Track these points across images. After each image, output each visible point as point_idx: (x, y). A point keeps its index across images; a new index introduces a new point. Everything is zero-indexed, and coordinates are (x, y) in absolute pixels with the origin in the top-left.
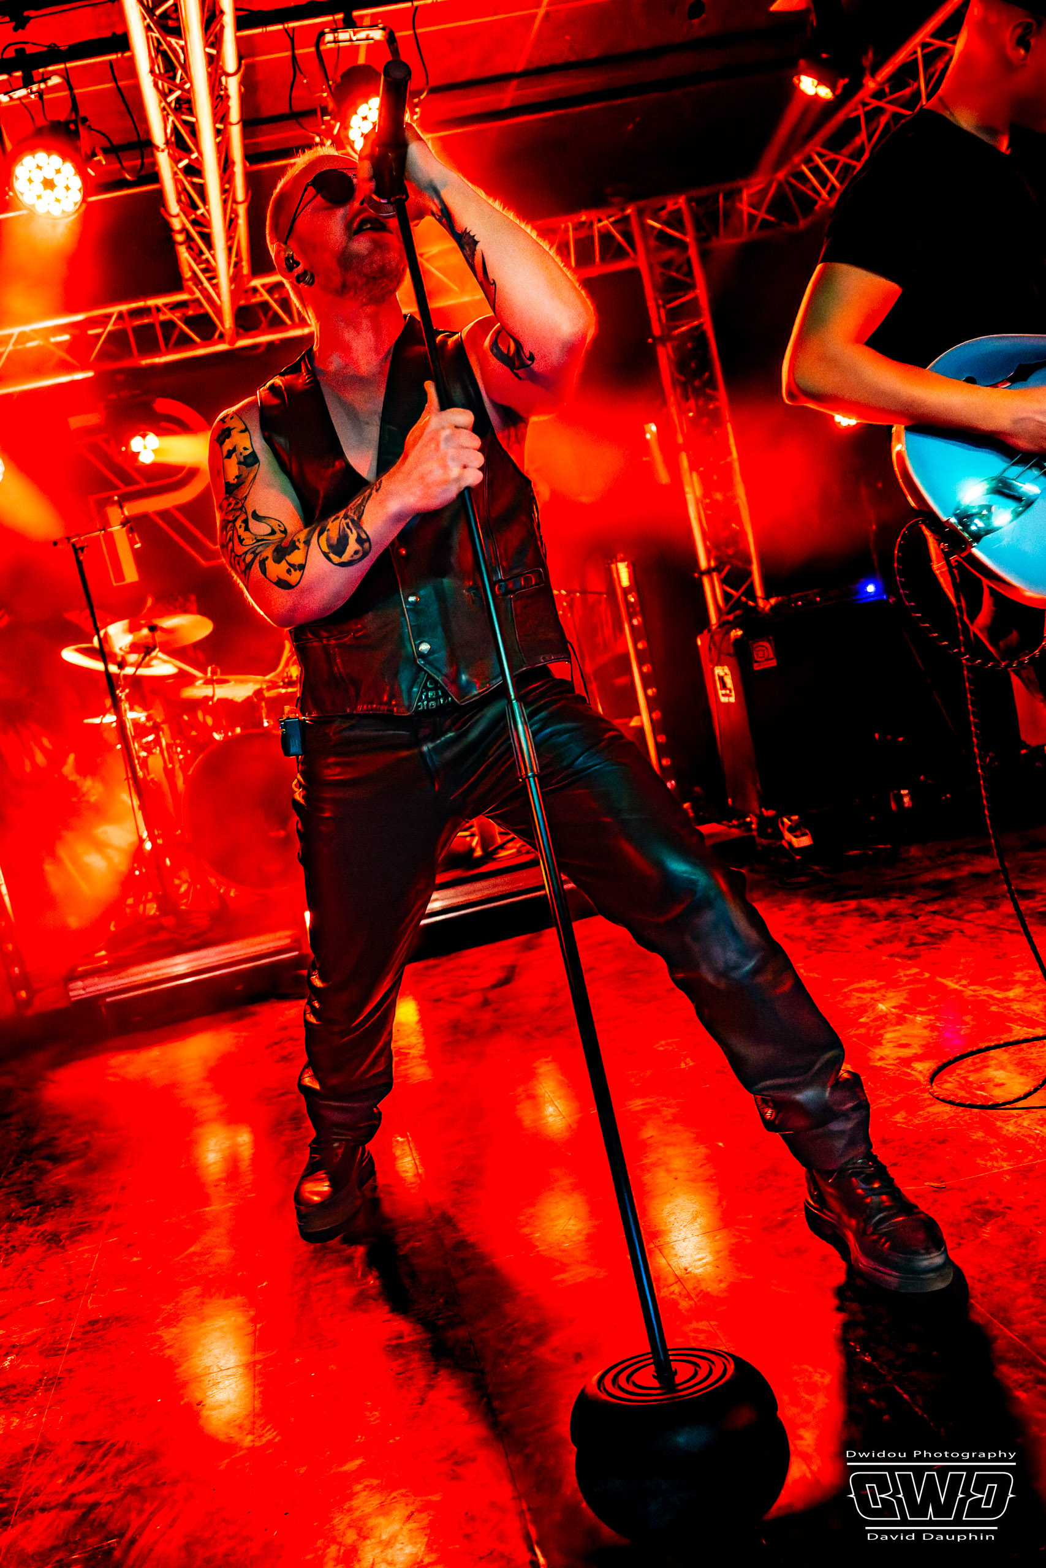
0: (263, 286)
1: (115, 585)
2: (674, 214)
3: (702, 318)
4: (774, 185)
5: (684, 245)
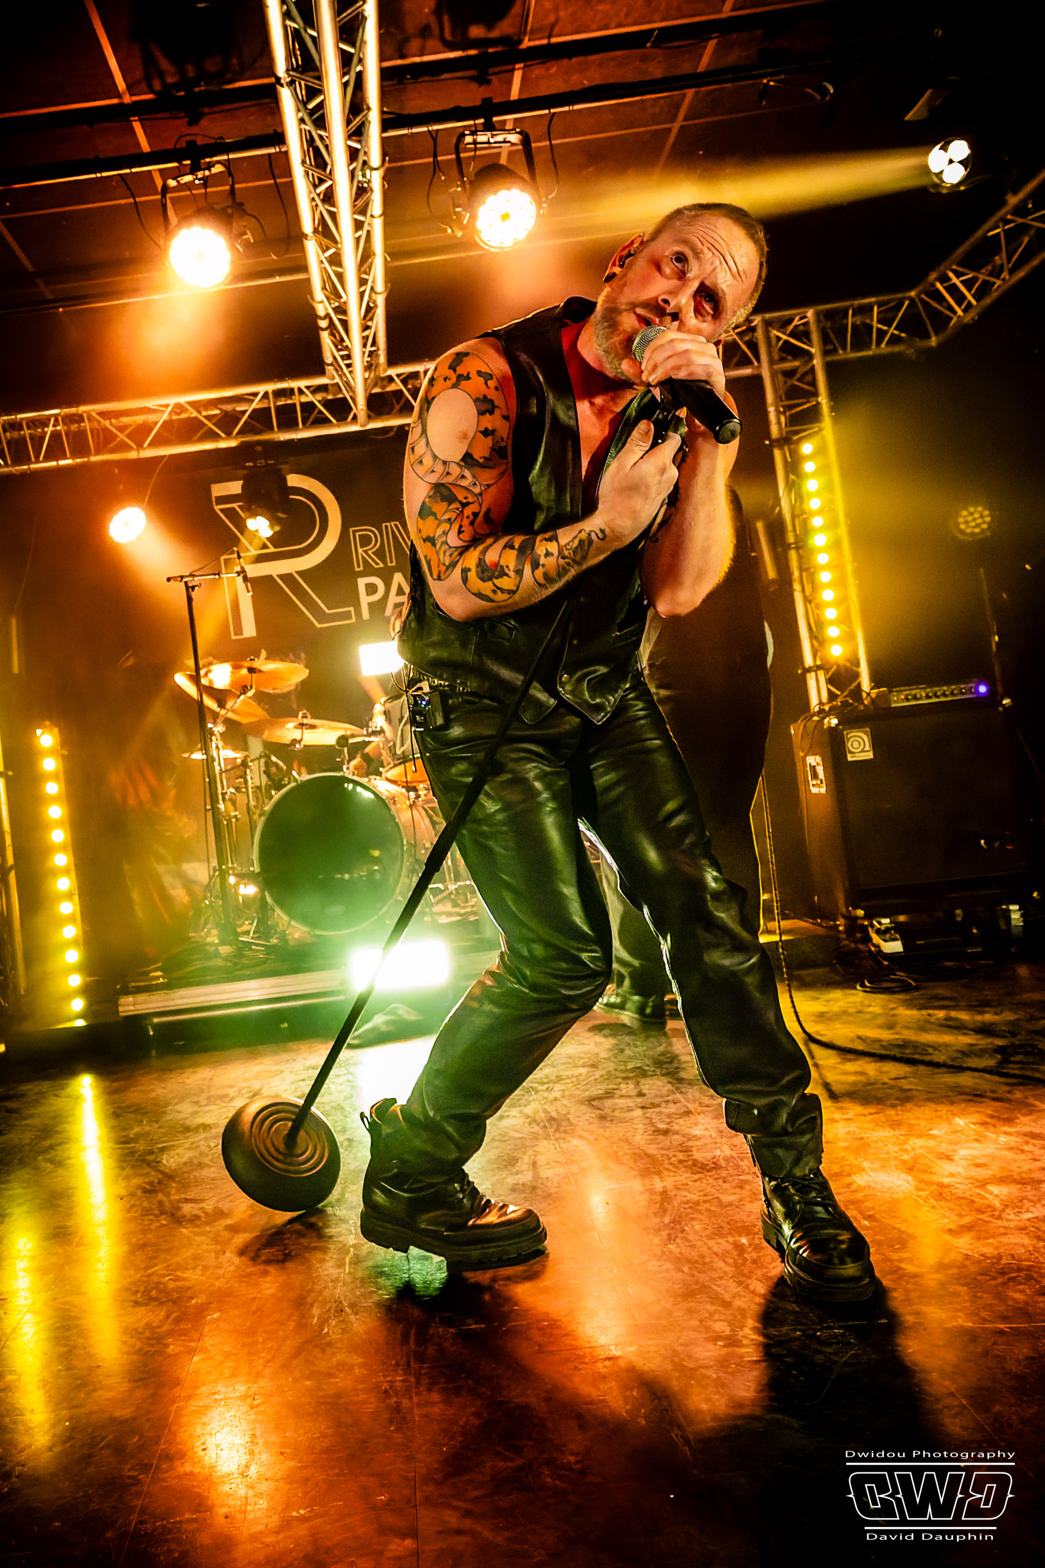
0: (398, 376)
1: (234, 637)
2: (801, 328)
3: (823, 425)
4: (907, 303)
5: (810, 356)
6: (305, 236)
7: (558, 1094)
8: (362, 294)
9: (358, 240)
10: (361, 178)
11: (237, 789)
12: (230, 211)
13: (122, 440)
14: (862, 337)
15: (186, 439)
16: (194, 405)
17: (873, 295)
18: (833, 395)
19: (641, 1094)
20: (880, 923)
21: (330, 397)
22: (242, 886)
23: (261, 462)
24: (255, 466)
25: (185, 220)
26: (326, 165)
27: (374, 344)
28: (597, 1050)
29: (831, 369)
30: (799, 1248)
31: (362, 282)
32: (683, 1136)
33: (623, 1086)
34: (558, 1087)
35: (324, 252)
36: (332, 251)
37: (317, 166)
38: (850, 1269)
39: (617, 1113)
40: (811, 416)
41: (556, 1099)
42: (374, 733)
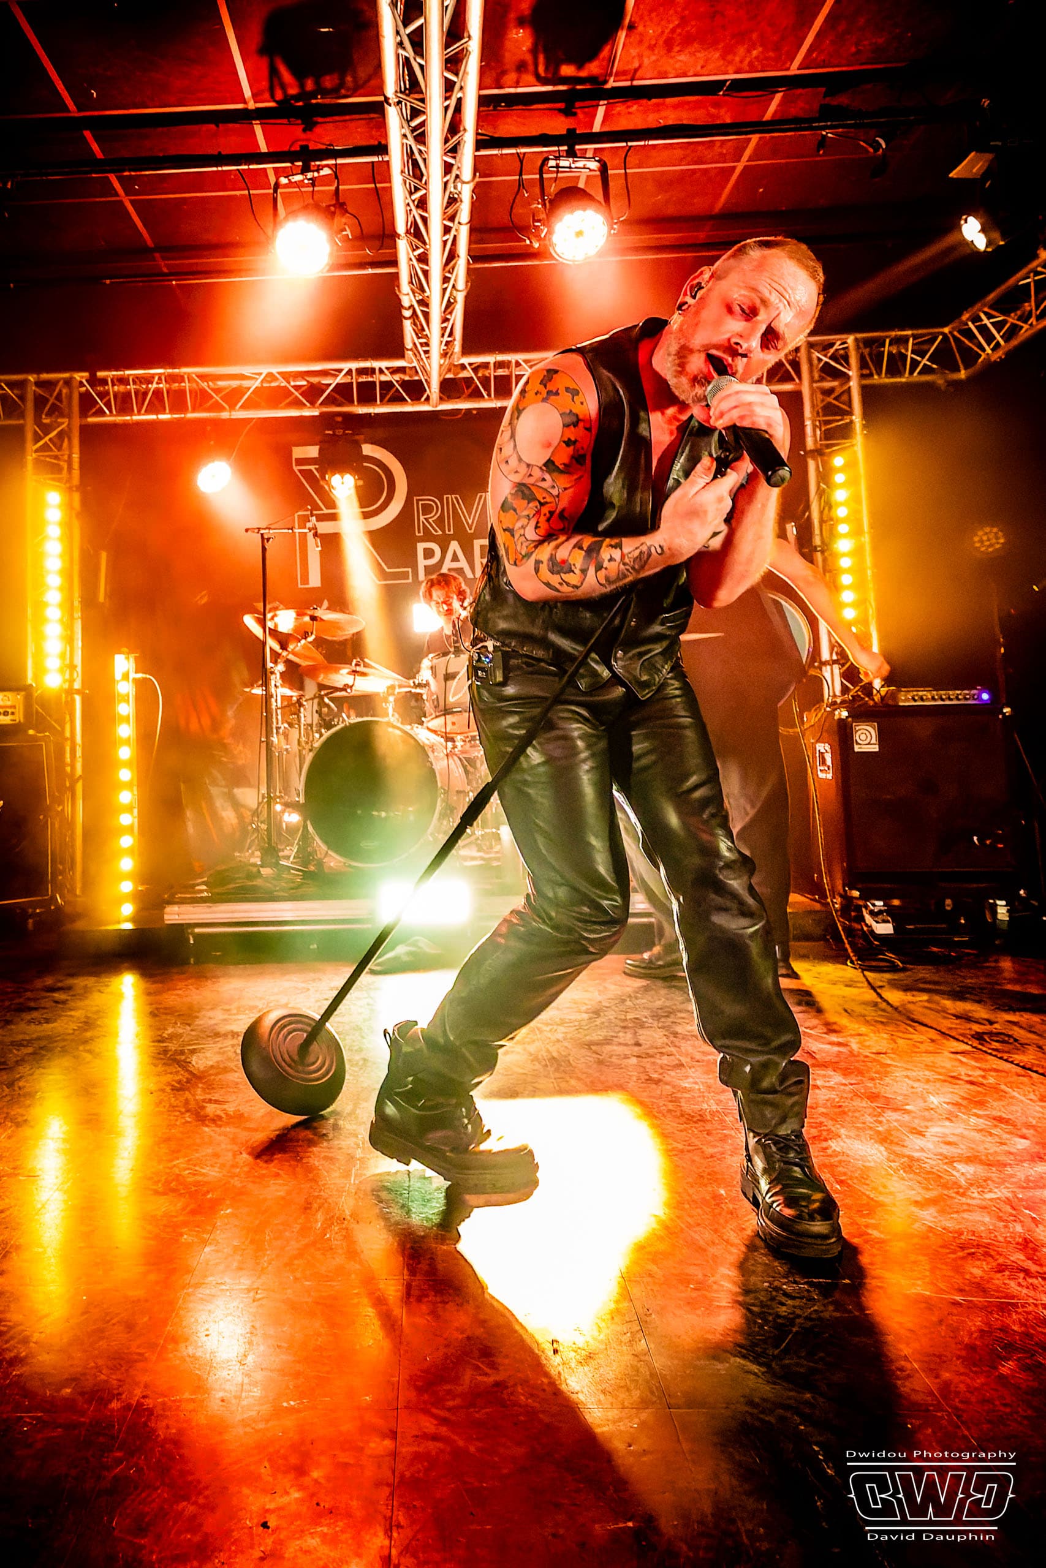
0: (470, 364)
1: (300, 586)
2: (842, 352)
3: (854, 442)
4: (940, 337)
5: (848, 378)
6: (399, 236)
7: (560, 1036)
8: (445, 290)
9: (445, 243)
10: (452, 190)
11: (291, 725)
12: (332, 209)
13: (217, 401)
14: (896, 365)
15: (274, 404)
16: (286, 376)
17: (911, 328)
18: (866, 415)
19: (638, 1044)
20: (874, 905)
21: (407, 378)
22: (286, 814)
23: (340, 432)
24: (334, 434)
25: (291, 214)
26: (422, 175)
27: (451, 335)
28: (599, 998)
29: (866, 391)
30: (773, 1202)
31: (446, 280)
32: (674, 1087)
33: (621, 1034)
34: (562, 1029)
35: (414, 250)
36: (421, 251)
37: (414, 176)
38: (819, 1227)
39: (614, 1060)
40: (845, 432)
41: (558, 1041)
42: (420, 685)
